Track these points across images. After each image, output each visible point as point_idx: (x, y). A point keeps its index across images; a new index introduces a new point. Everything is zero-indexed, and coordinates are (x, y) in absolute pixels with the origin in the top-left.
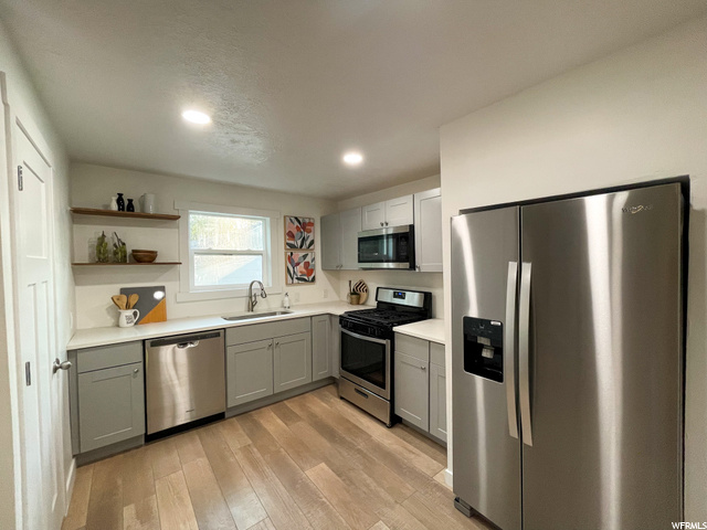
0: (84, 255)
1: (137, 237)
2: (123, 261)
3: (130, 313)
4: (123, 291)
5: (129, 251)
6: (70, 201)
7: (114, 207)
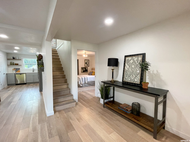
0: (9, 64)
1: (15, 62)
2: (14, 65)
3: (15, 71)
4: (14, 68)
5: (14, 64)
6: (7, 58)
7: (12, 58)
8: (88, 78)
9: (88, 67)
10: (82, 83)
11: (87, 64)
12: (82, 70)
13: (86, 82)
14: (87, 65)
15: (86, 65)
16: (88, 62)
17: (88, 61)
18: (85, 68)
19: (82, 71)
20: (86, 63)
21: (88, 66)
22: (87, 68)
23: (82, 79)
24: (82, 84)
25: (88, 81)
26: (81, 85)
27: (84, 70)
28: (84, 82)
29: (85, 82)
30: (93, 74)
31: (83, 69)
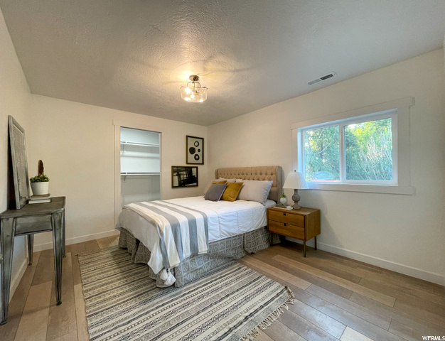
8: (210, 221)
9: (199, 167)
10: (175, 261)
11: (197, 152)
12: (176, 178)
13: (203, 249)
14: (197, 158)
15: (191, 157)
16: (200, 147)
17: (200, 141)
18: (188, 170)
19: (176, 183)
20: (192, 151)
21: (200, 161)
22: (194, 170)
23: (176, 229)
24: (175, 271)
25: (212, 237)
26: (169, 278)
27: (184, 176)
28: (187, 253)
29: (194, 247)
30: (228, 192)
31: (179, 175)
